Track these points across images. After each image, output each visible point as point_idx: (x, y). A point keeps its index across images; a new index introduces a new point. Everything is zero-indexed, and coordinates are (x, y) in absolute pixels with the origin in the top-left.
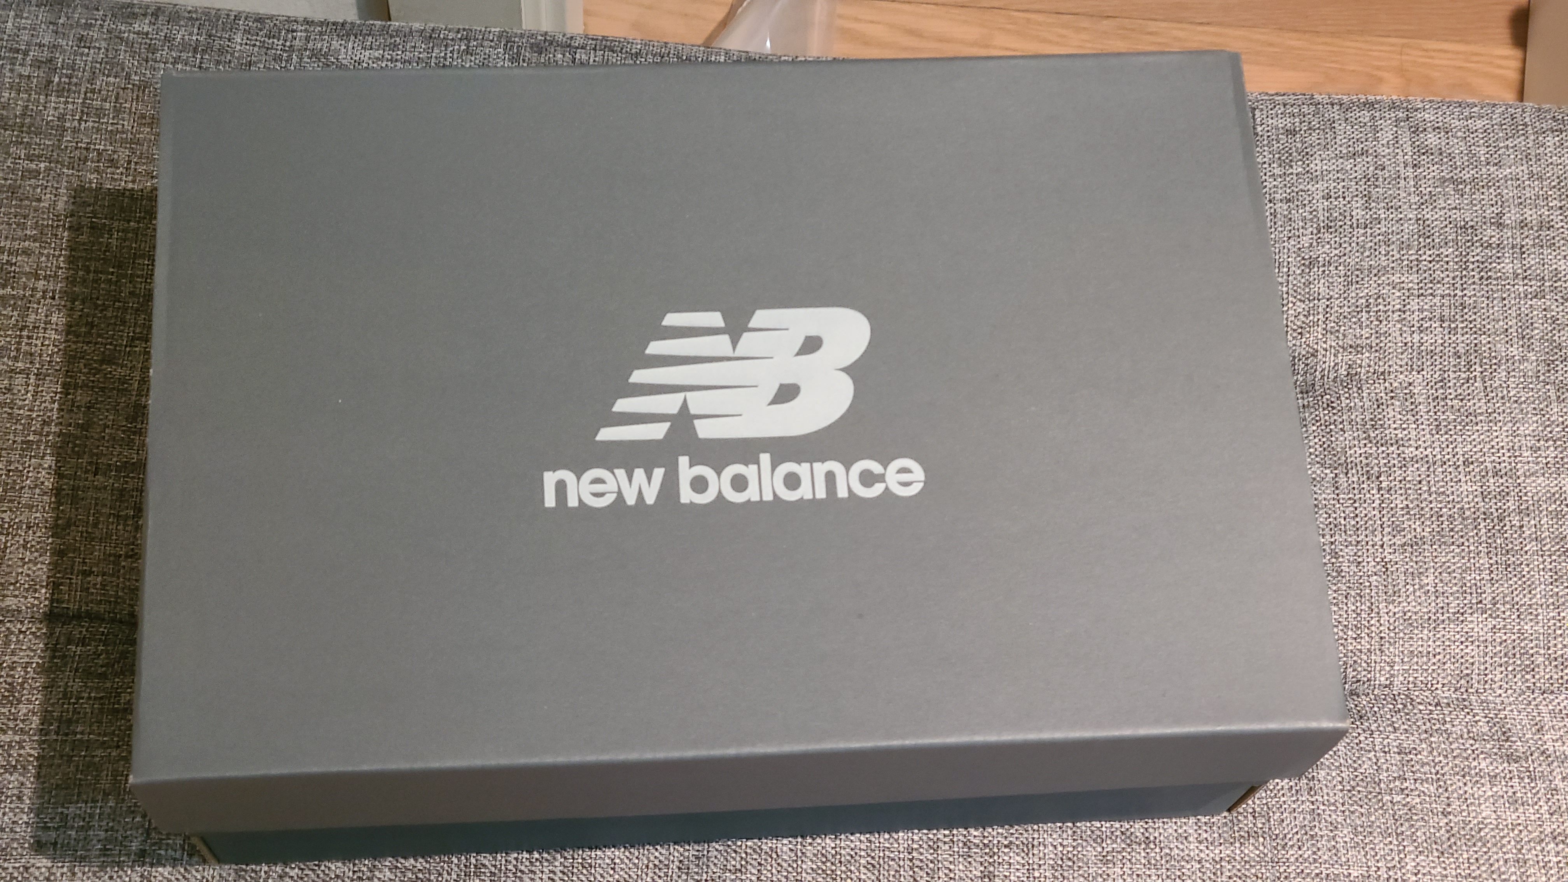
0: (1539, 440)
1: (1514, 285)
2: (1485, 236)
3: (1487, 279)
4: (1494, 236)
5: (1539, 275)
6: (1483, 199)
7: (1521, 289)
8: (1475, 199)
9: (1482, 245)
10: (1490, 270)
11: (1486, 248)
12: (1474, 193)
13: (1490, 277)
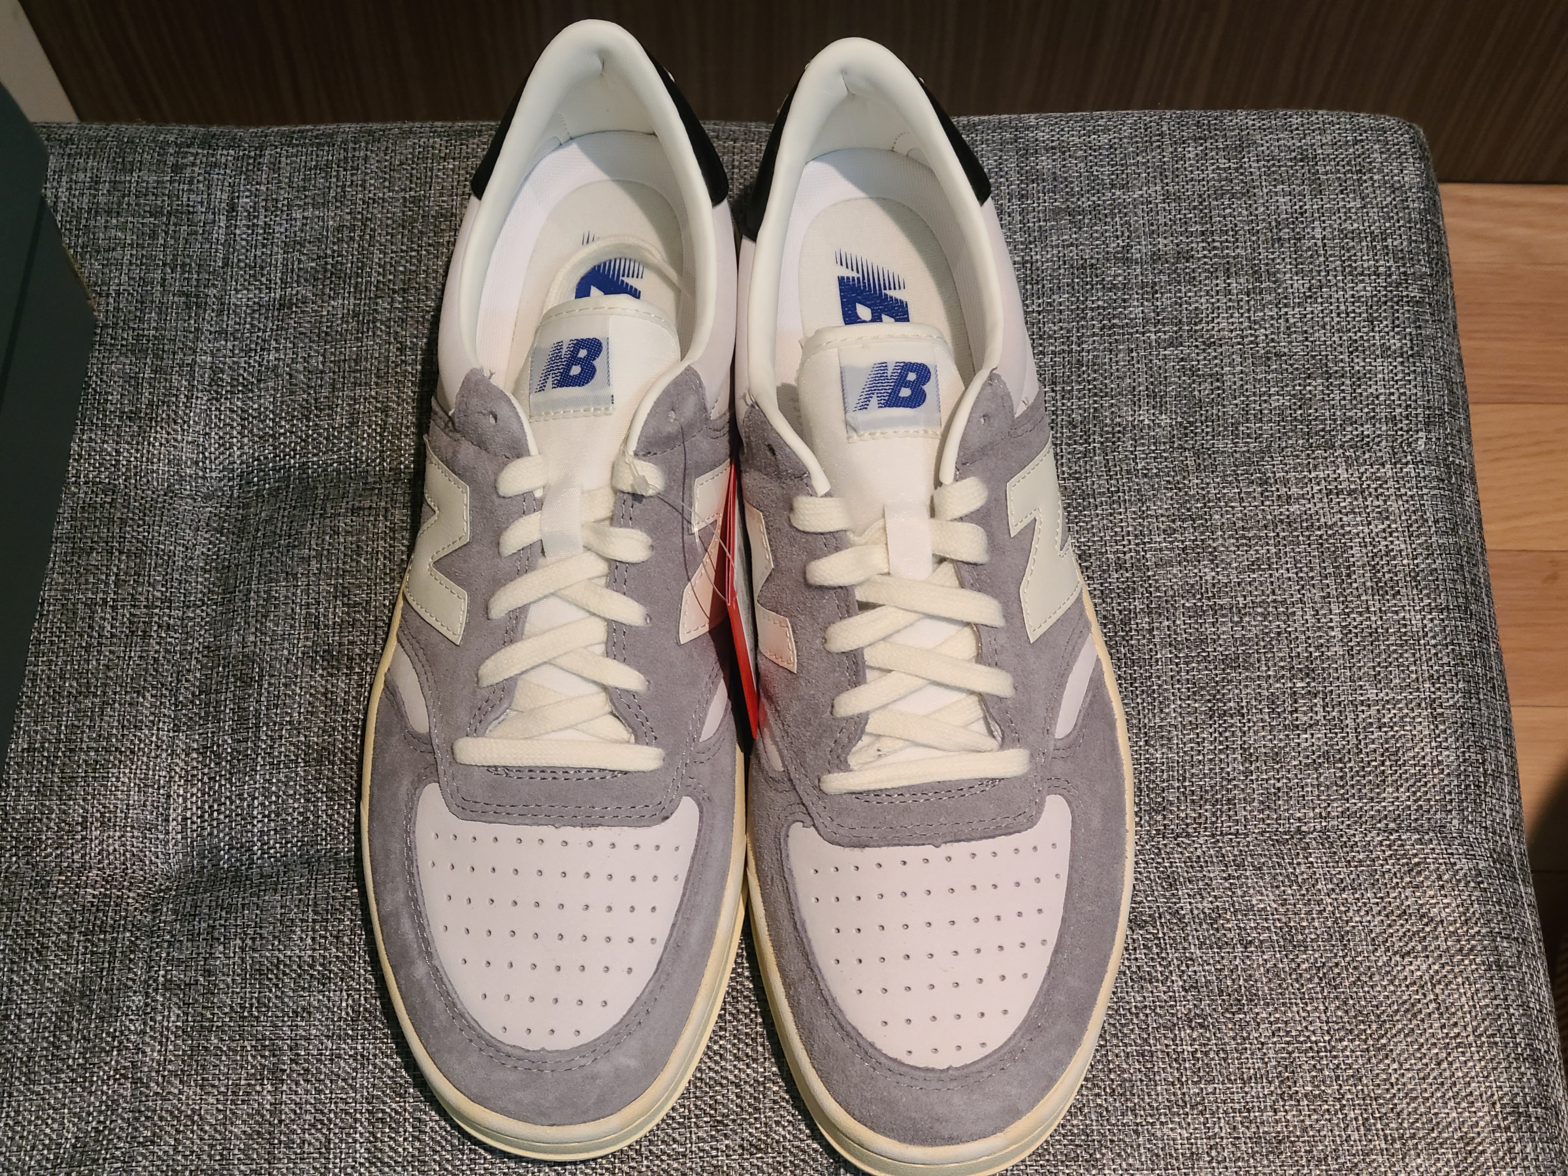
0: (1174, 521)
1: (1143, 334)
2: (1108, 276)
3: (1110, 329)
4: (1119, 275)
5: (1176, 318)
6: (1106, 231)
7: (1153, 337)
8: (1097, 231)
9: (1104, 287)
10: (1114, 317)
11: (1110, 290)
12: (1096, 224)
13: (1114, 325)
